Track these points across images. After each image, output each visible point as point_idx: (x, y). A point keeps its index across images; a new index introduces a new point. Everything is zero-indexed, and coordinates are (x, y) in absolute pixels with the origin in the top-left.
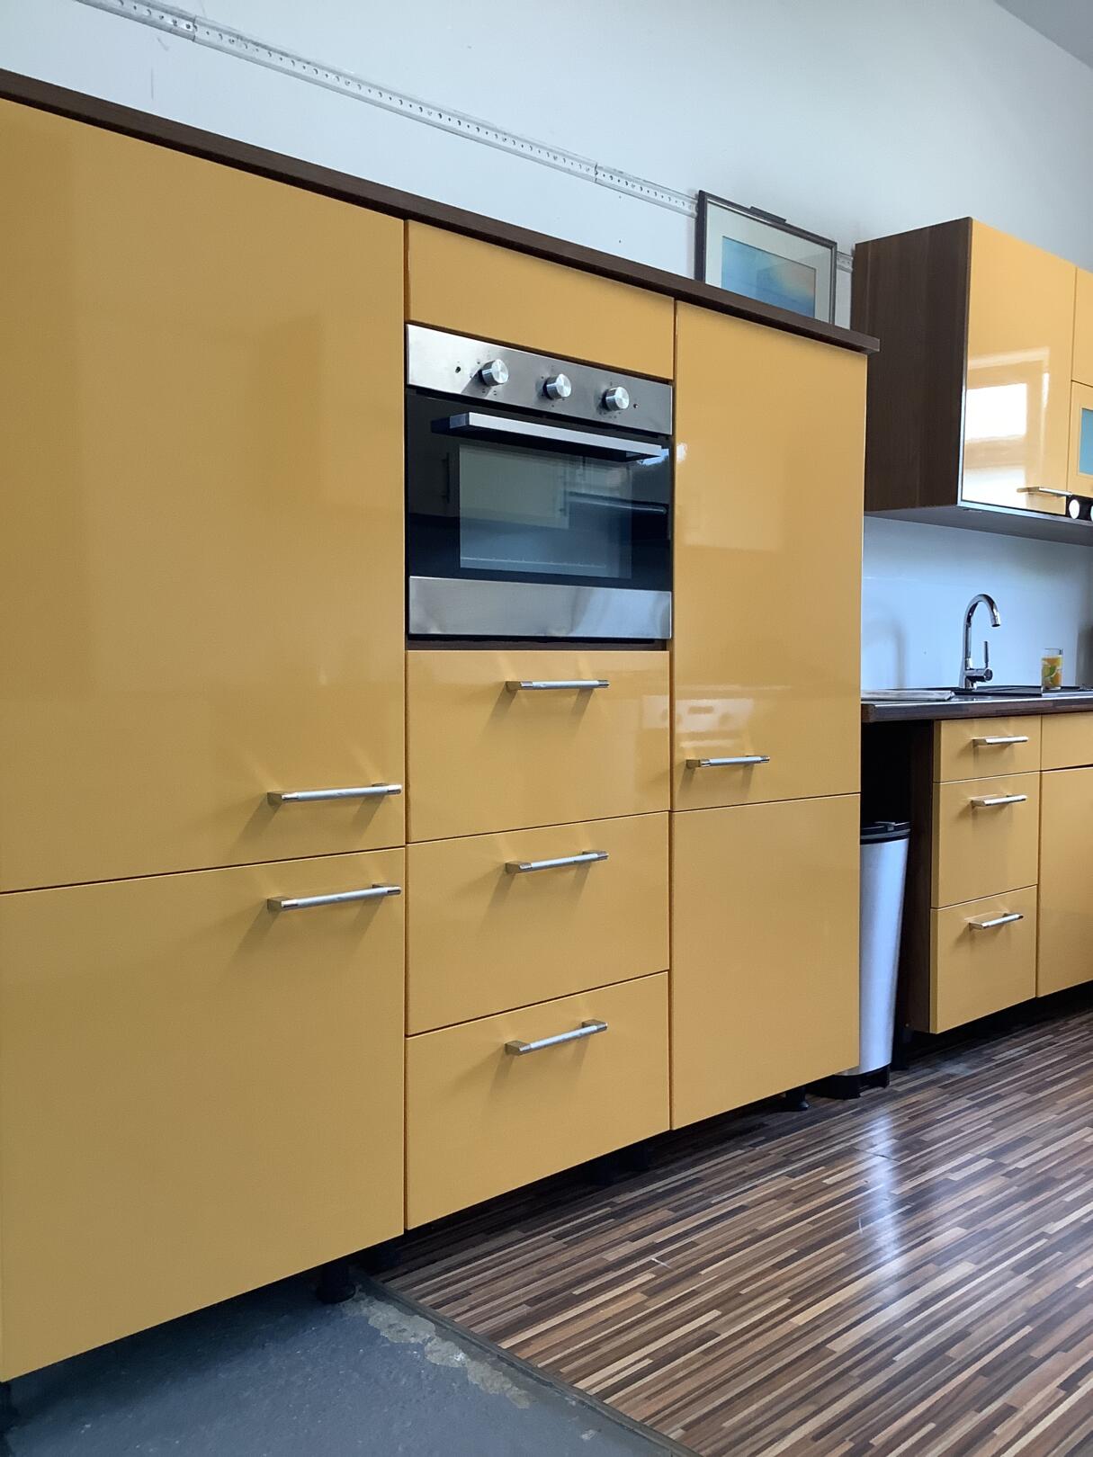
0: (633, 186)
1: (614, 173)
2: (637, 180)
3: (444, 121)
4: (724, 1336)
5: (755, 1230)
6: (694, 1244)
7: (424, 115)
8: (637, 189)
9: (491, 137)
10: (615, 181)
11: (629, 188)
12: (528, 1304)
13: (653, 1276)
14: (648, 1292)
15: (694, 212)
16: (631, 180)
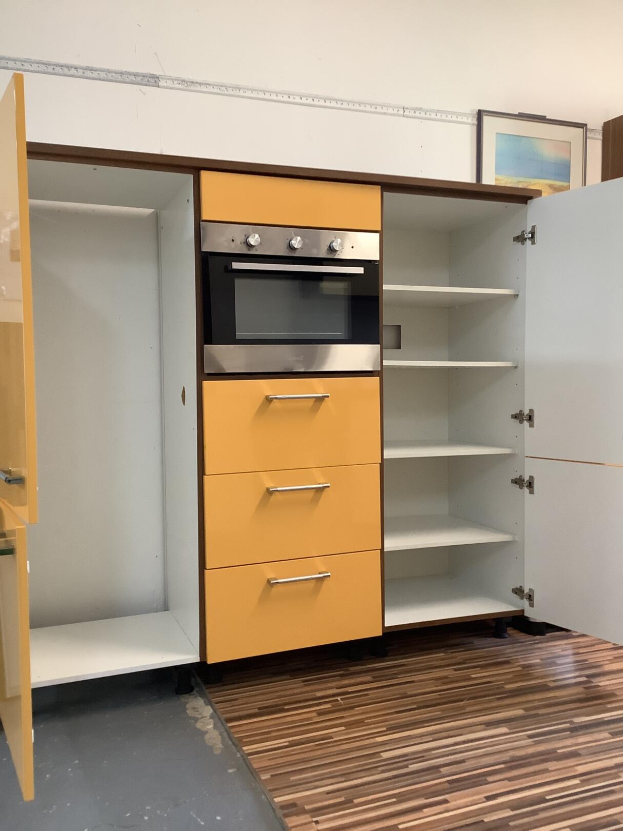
0: (430, 115)
1: (415, 110)
2: (432, 111)
3: (304, 101)
4: (335, 739)
5: (406, 693)
6: (367, 695)
7: (291, 100)
8: (433, 116)
9: (333, 104)
10: (417, 114)
11: (428, 116)
12: (259, 709)
13: (330, 706)
14: (320, 713)
15: (475, 122)
16: (428, 112)
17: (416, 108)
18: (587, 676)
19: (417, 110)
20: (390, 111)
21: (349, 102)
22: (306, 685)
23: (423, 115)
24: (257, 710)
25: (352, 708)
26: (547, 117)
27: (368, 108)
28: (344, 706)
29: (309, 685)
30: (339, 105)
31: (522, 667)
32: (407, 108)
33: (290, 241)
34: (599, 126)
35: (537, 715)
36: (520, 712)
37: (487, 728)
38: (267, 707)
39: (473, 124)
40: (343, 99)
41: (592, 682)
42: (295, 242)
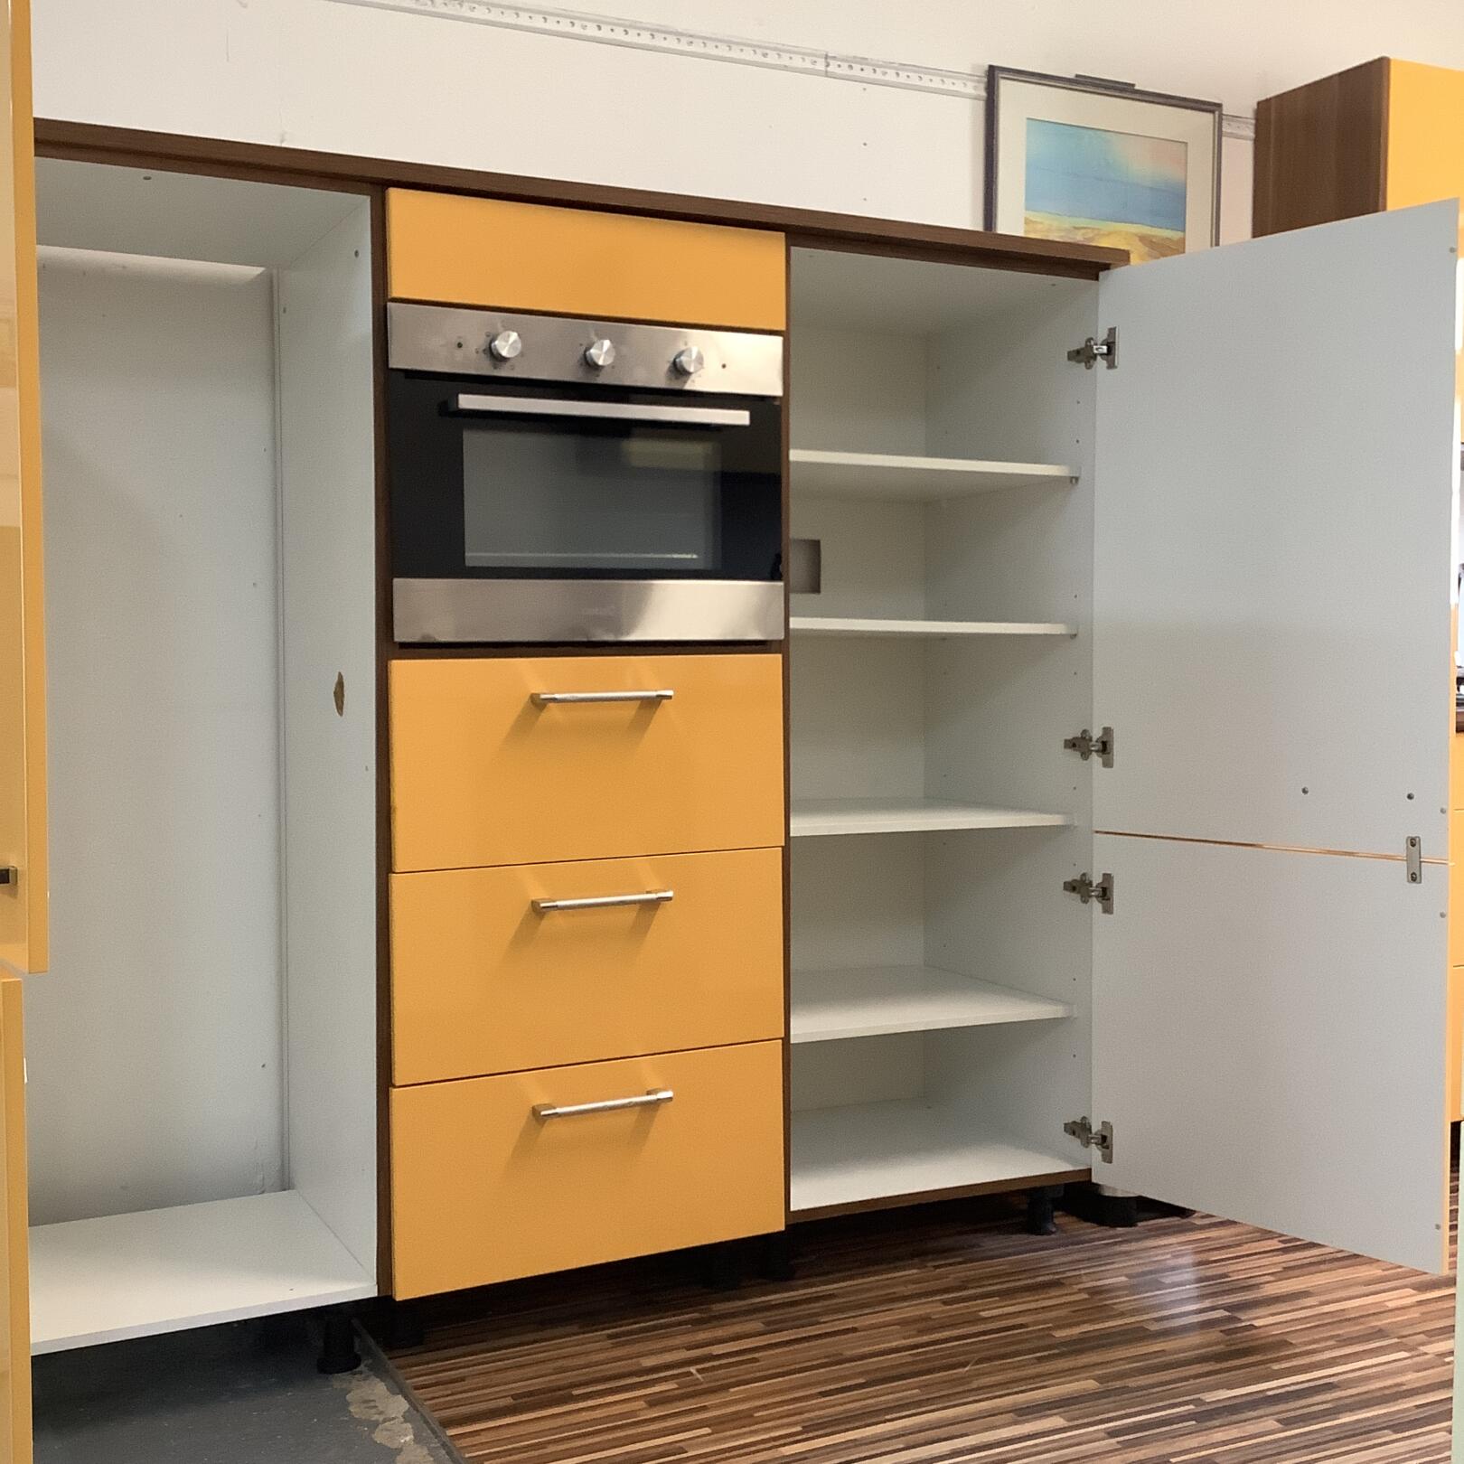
0: (885, 74)
1: (851, 61)
2: (888, 65)
3: (605, 33)
4: (689, 1454)
5: (839, 1354)
7: (577, 30)
8: (891, 76)
9: (671, 43)
10: (856, 71)
11: (879, 76)
12: (514, 1397)
13: (676, 1386)
14: (654, 1402)
15: (983, 94)
16: (880, 66)
17: (855, 57)
18: (1227, 1308)
19: (856, 63)
20: (797, 62)
21: (705, 40)
22: (616, 1346)
23: (868, 73)
24: (509, 1401)
25: (725, 1388)
26: (1137, 88)
27: (748, 54)
28: (705, 1386)
29: (624, 1344)
30: (683, 46)
31: (1089, 1294)
32: (834, 58)
33: (588, 348)
34: (1249, 112)
35: (1126, 1390)
36: (1091, 1385)
37: (1020, 1418)
38: (531, 1394)
39: (976, 98)
40: (691, 33)
41: (1240, 1320)
42: (599, 352)
